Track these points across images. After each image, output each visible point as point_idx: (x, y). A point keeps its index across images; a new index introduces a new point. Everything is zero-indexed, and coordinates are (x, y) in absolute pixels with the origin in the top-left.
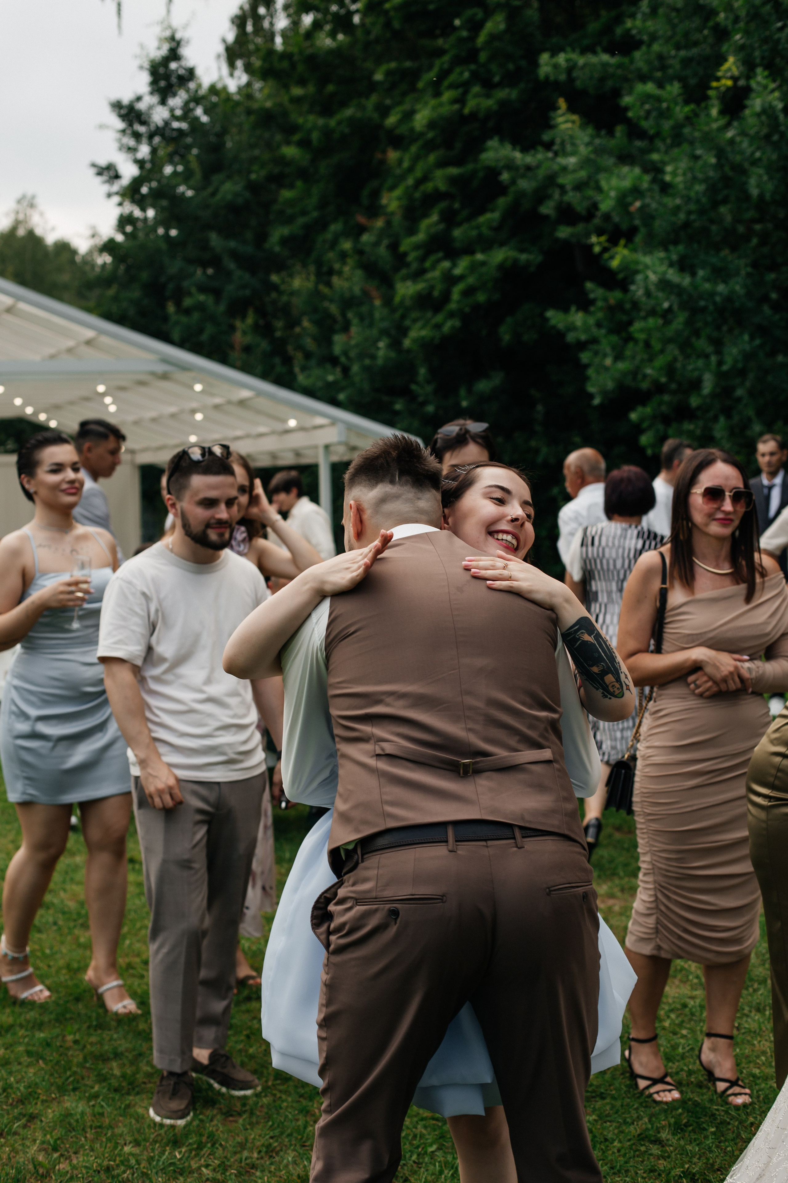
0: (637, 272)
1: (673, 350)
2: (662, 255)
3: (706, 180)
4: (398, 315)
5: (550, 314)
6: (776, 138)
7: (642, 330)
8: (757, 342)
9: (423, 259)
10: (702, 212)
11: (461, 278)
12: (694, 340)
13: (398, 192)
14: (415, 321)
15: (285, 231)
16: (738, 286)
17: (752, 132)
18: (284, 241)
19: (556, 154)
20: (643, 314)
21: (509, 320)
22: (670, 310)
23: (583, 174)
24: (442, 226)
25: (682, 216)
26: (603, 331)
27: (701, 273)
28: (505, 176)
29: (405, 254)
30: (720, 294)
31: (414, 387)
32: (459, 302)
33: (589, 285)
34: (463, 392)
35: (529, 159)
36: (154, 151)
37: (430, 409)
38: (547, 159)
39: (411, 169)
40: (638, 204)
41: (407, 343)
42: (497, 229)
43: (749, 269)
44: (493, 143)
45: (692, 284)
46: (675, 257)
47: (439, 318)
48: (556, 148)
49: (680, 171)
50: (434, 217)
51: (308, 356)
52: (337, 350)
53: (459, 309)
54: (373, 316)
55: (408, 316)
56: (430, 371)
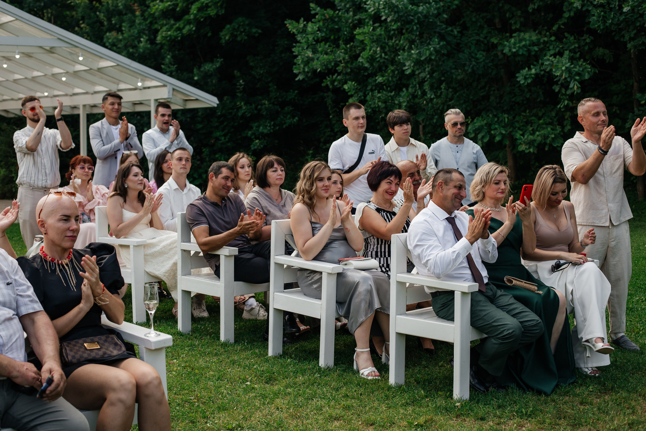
34: (195, 71)
41: (159, 38)
47: (180, 24)
53: (195, 19)
54: (134, 21)
55: (156, 23)
56: (172, 57)
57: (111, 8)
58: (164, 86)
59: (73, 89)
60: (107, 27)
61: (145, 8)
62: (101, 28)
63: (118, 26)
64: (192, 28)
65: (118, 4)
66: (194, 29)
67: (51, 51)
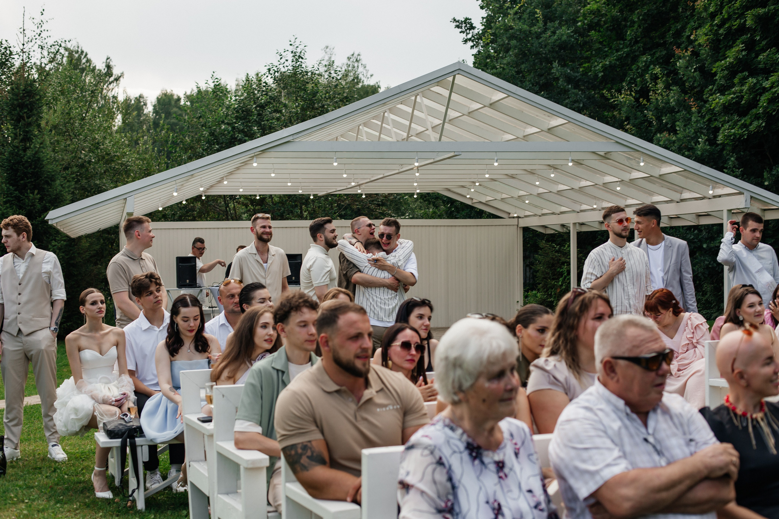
9: (731, 77)
11: (769, 89)
13: (704, 30)
14: (724, 123)
24: (746, 53)
29: (714, 74)
32: (766, 108)
41: (720, 138)
47: (746, 120)
50: (740, 47)
53: (765, 112)
54: (690, 119)
55: (716, 120)
56: (737, 159)
57: (661, 105)
58: (741, 193)
59: (626, 199)
60: (656, 127)
61: (703, 103)
62: (650, 128)
63: (669, 126)
64: (762, 123)
65: (669, 100)
66: (764, 125)
67: (606, 157)
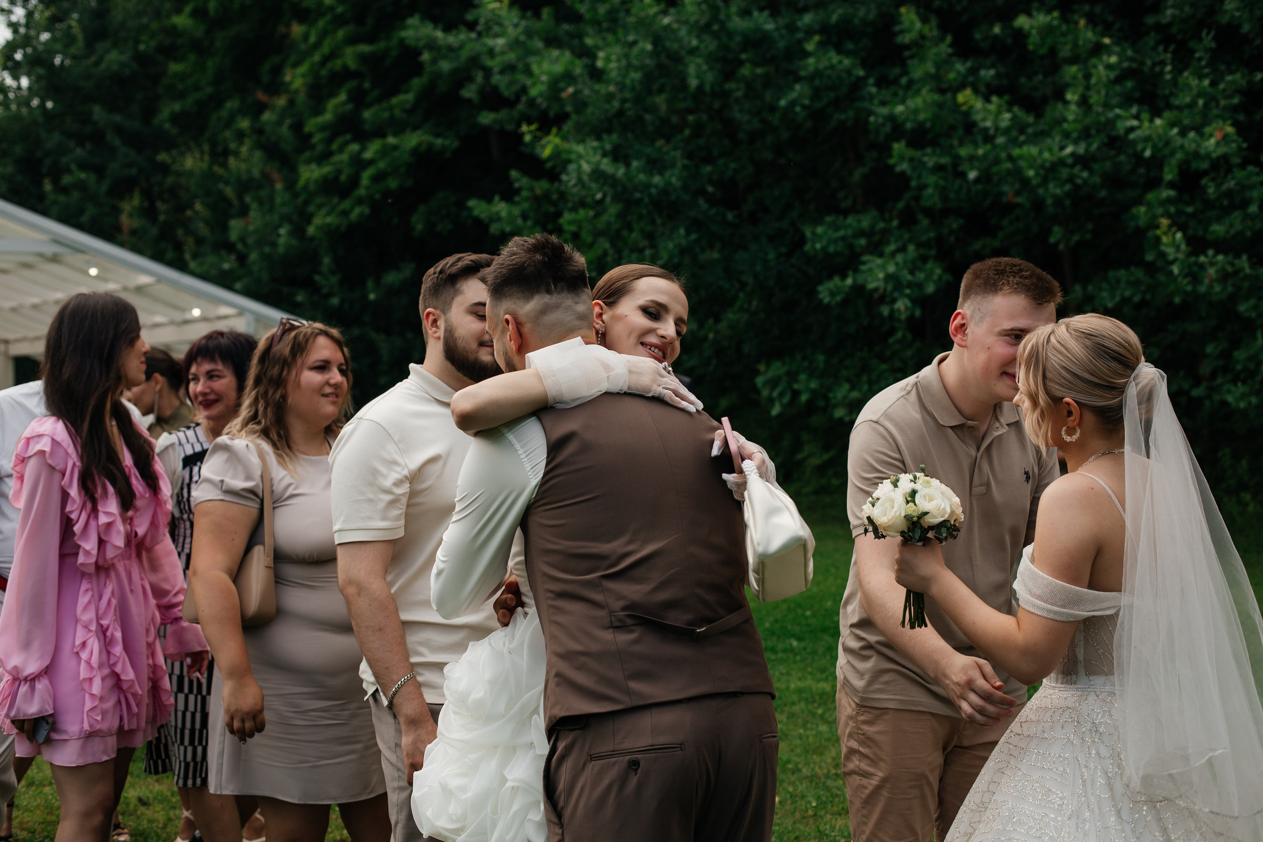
0: (569, 161)
1: (604, 244)
2: (595, 144)
3: (641, 68)
4: (301, 200)
5: (472, 203)
6: (715, 27)
7: (571, 222)
8: (694, 236)
9: (329, 141)
10: (638, 100)
11: (371, 162)
12: (625, 233)
13: (302, 69)
14: (320, 207)
15: (177, 107)
16: (674, 178)
17: (693, 19)
18: (175, 118)
19: (480, 34)
20: (570, 205)
21: (422, 208)
22: (601, 202)
23: (511, 57)
24: (349, 107)
25: (616, 104)
26: (529, 223)
27: (635, 164)
28: (426, 57)
29: (310, 135)
30: (656, 186)
31: (317, 278)
32: (368, 188)
33: (514, 174)
34: (370, 284)
35: (451, 39)
36: (30, 15)
37: (335, 301)
38: (470, 40)
39: (317, 45)
40: (571, 90)
41: (311, 230)
42: (411, 112)
43: (686, 162)
44: (414, 21)
45: (626, 174)
46: (608, 147)
47: (346, 204)
48: (479, 28)
49: (614, 57)
50: (343, 97)
51: (199, 241)
52: (233, 236)
53: (368, 195)
54: (273, 201)
55: (311, 202)
64: (365, 211)
